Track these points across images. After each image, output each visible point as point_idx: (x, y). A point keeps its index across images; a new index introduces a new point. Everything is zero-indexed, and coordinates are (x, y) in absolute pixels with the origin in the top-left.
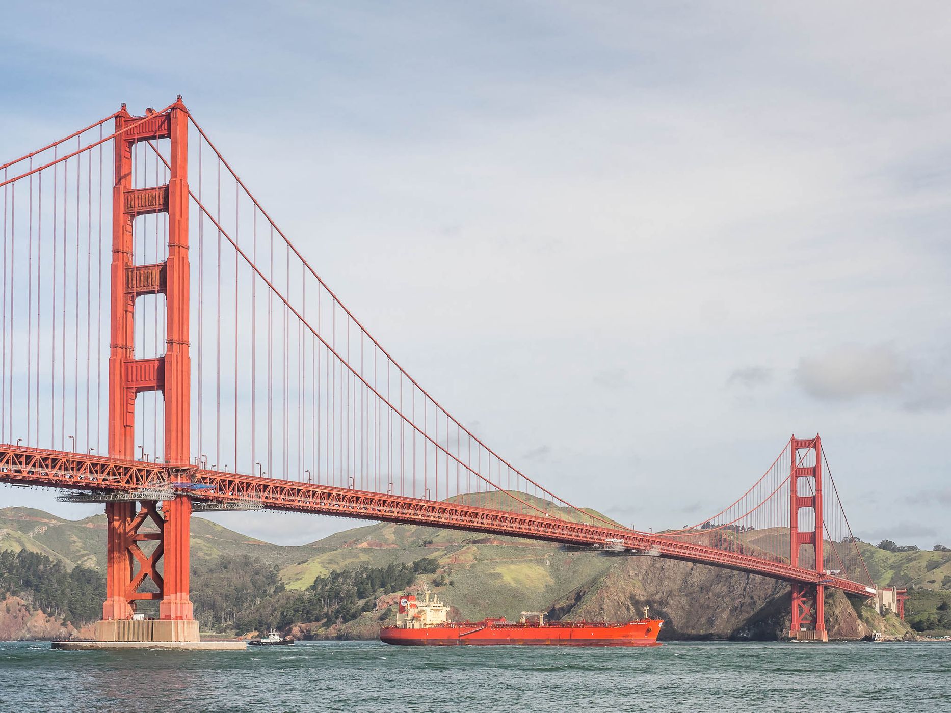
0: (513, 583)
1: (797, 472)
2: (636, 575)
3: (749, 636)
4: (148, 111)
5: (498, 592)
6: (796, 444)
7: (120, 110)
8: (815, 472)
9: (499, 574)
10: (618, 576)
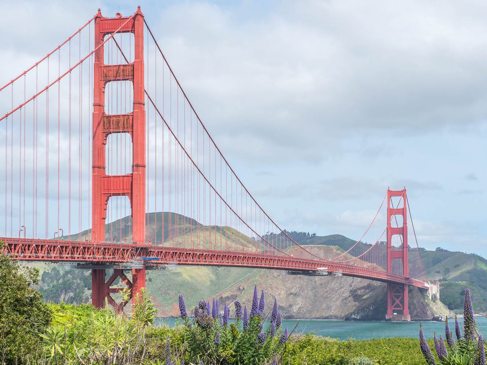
0: (189, 279)
1: (391, 212)
2: (278, 275)
3: (358, 317)
4: (117, 15)
5: (181, 285)
6: (391, 194)
7: (97, 13)
8: (403, 212)
9: (179, 273)
10: (267, 277)
